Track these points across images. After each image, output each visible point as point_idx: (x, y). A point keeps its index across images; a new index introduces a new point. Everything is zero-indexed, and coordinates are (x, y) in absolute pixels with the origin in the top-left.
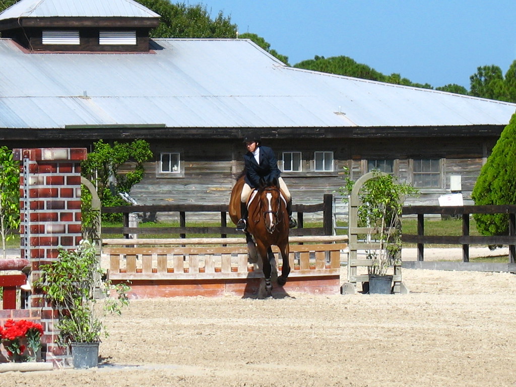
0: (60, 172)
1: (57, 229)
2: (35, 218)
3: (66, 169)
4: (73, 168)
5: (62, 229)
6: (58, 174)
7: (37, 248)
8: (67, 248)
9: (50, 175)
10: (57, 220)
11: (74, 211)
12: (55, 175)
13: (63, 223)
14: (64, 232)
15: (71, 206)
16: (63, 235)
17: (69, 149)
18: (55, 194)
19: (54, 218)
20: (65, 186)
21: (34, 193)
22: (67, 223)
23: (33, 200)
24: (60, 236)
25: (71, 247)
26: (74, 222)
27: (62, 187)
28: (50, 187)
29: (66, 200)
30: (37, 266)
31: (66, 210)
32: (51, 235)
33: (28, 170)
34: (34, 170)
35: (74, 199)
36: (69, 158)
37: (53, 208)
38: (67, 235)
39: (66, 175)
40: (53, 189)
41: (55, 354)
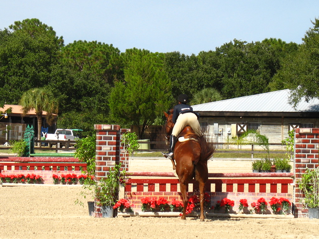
0: (307, 138)
1: (305, 161)
2: (297, 156)
3: (311, 136)
4: (315, 136)
5: (308, 161)
6: (306, 139)
7: (298, 168)
8: (310, 169)
9: (303, 139)
10: (305, 157)
11: (315, 154)
12: (305, 139)
13: (309, 159)
14: (309, 162)
15: (313, 152)
16: (309, 164)
17: (311, 129)
18: (305, 147)
19: (304, 157)
20: (310, 144)
21: (298, 146)
22: (311, 159)
23: (297, 149)
24: (307, 164)
25: (312, 169)
26: (314, 159)
27: (309, 144)
28: (302, 144)
29: (310, 149)
30: (299, 176)
31: (310, 154)
32: (302, 164)
33: (295, 137)
34: (297, 137)
35: (315, 149)
36: (312, 132)
37: (303, 152)
38: (311, 163)
39: (311, 139)
40: (303, 145)
41: (303, 212)
